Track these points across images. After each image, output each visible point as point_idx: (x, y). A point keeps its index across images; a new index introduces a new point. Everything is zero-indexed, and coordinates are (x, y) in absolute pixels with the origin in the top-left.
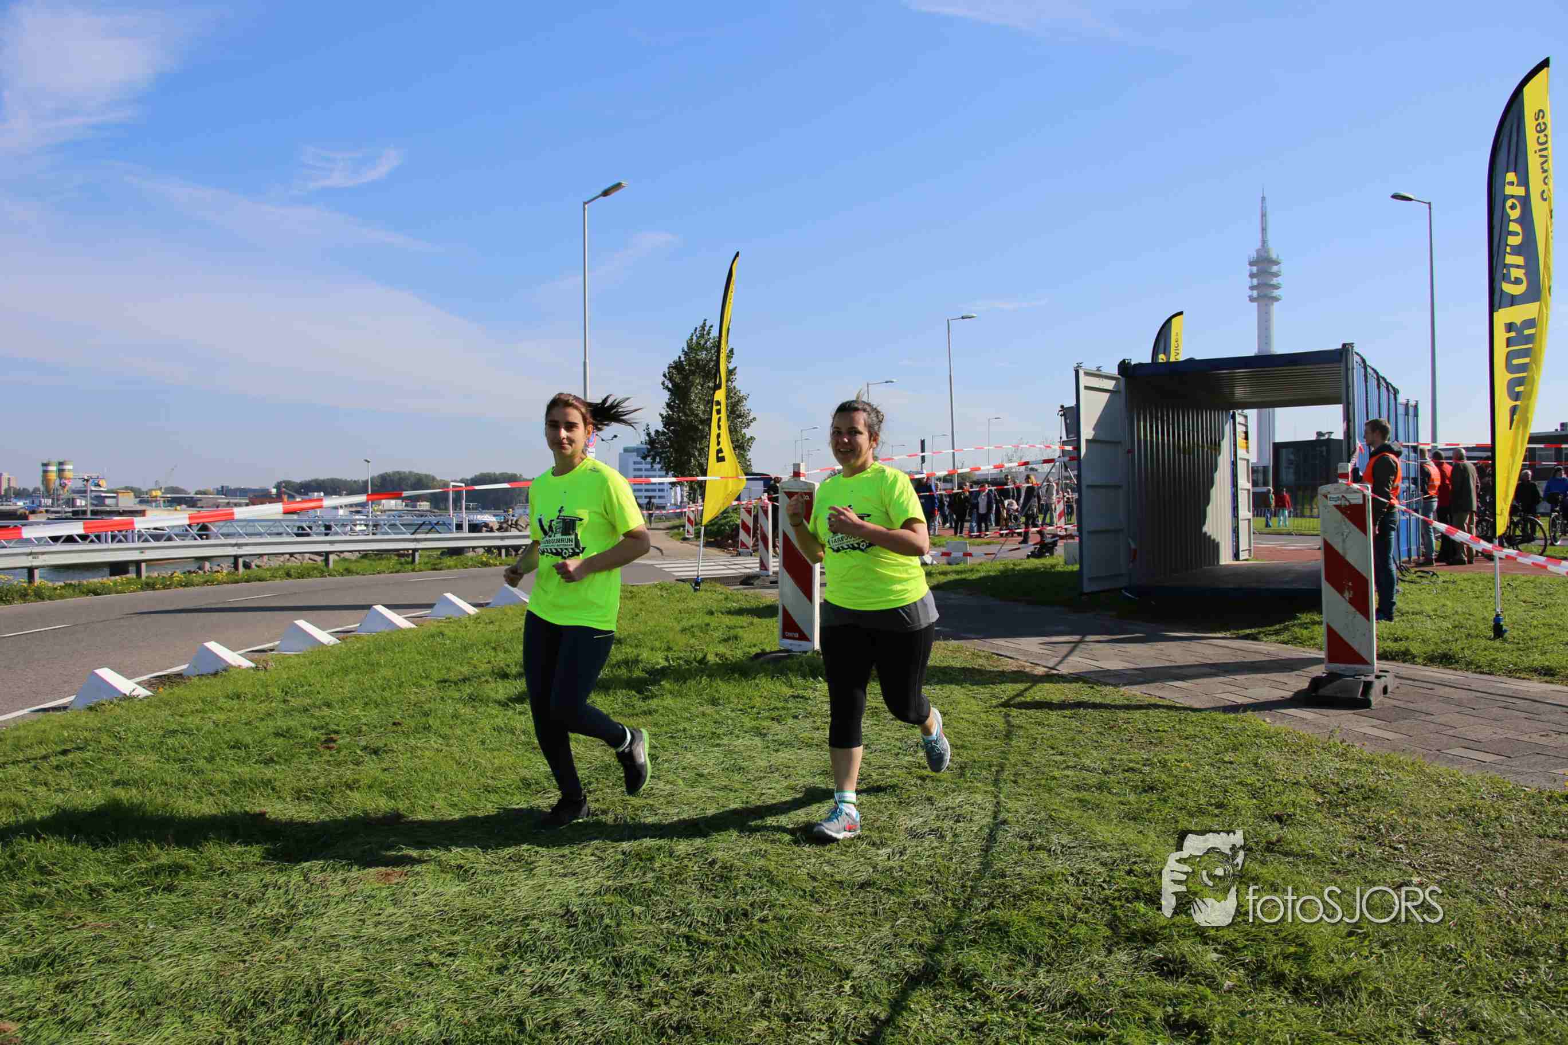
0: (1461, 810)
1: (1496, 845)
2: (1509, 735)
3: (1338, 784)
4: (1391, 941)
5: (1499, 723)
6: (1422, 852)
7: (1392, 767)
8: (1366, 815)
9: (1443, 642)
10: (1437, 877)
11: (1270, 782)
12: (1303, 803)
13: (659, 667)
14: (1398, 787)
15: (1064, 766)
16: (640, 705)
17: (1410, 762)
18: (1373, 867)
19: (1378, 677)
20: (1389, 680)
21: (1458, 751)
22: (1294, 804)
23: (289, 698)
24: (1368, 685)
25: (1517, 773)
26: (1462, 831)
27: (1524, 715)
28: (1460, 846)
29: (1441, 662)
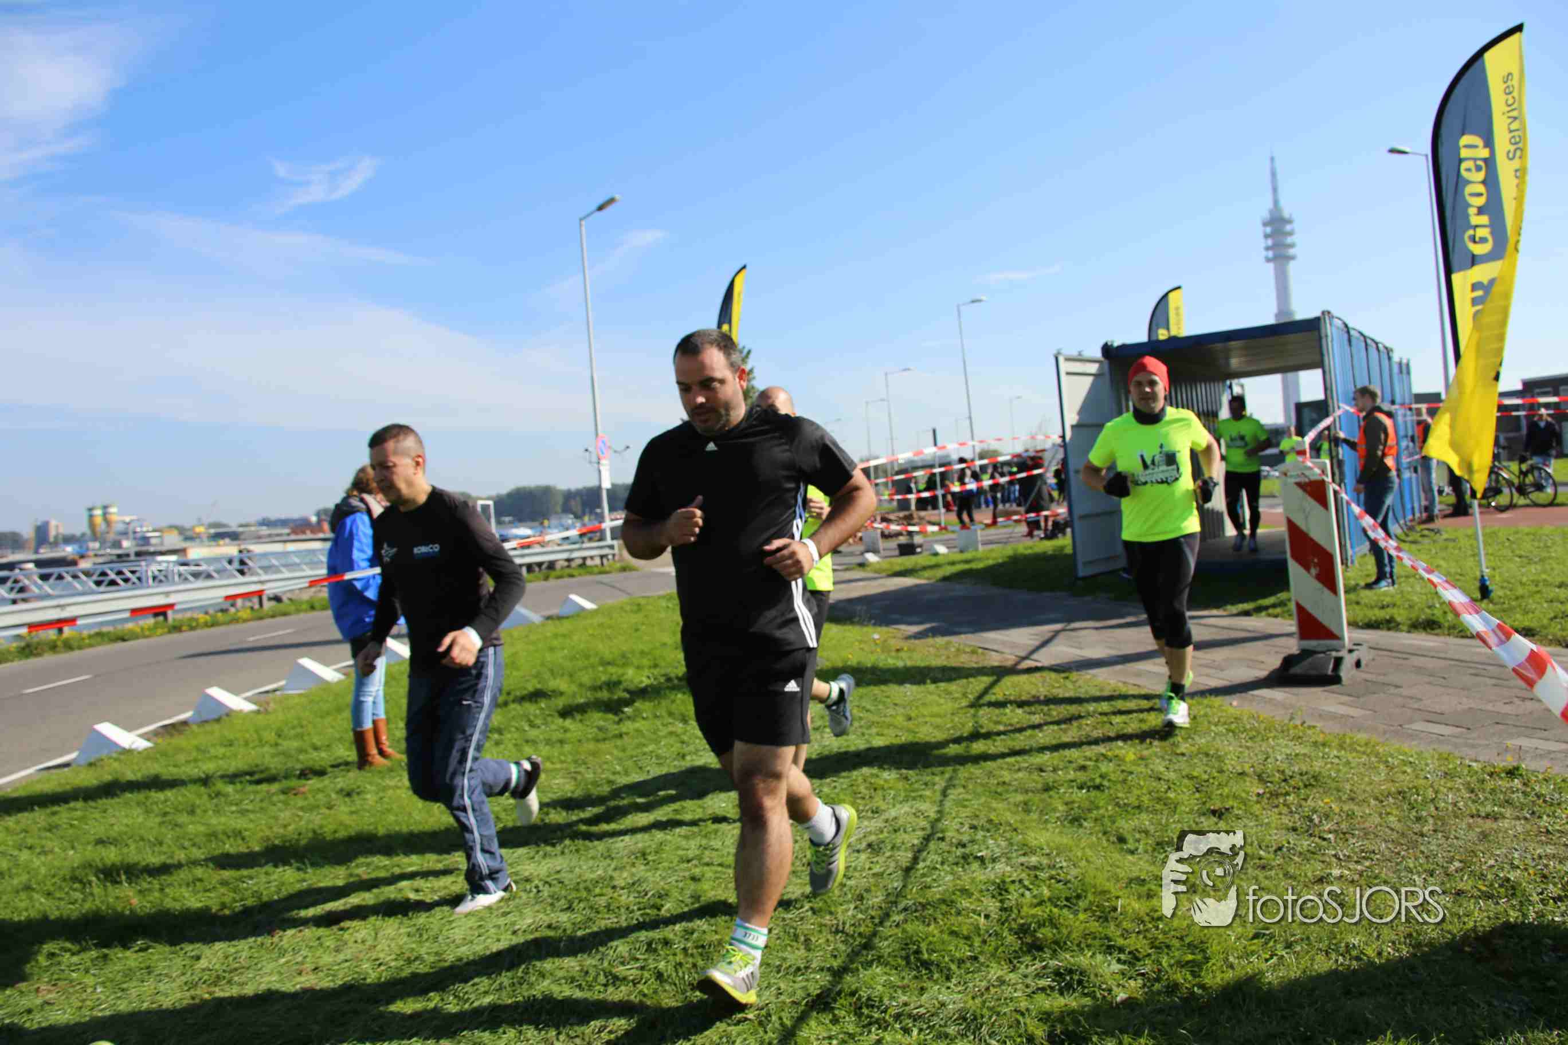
0: (1400, 793)
1: (1425, 829)
2: (1472, 706)
3: (1283, 772)
4: (1296, 942)
5: (1466, 692)
6: (1352, 841)
7: (1345, 749)
8: (1303, 803)
9: (1430, 607)
10: (1359, 867)
11: (1216, 774)
12: (1244, 795)
13: (643, 685)
14: (1344, 770)
15: (1017, 767)
16: (614, 729)
17: (1363, 743)
18: (1296, 858)
19: (1351, 651)
20: (1363, 653)
21: (1419, 726)
22: (1235, 797)
23: (280, 741)
24: (1338, 661)
25: (1473, 746)
26: (1396, 816)
27: (1494, 681)
28: (1390, 832)
29: (1424, 629)
